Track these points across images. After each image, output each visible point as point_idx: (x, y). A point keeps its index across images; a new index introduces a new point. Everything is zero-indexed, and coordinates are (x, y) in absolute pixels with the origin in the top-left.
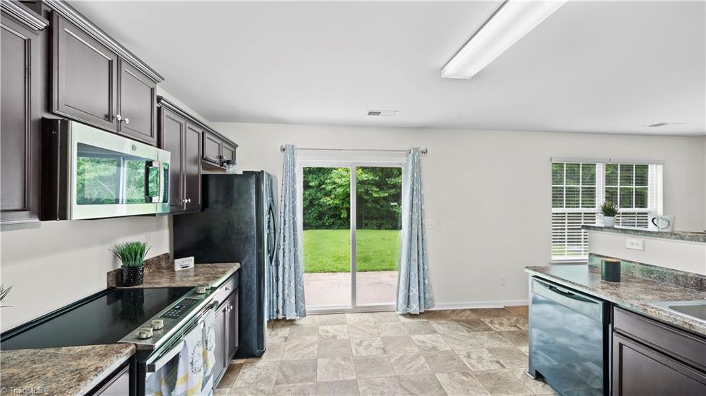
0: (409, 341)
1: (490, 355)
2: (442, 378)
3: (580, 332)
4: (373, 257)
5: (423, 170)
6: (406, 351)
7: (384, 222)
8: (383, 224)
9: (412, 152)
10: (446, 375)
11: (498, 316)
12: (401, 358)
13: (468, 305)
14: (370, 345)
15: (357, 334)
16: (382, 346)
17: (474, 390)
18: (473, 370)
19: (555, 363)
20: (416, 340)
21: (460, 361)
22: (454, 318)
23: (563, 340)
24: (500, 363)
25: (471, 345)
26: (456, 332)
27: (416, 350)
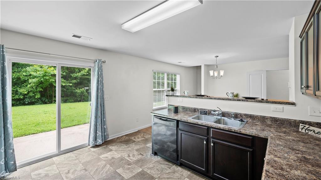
0: (99, 159)
1: (137, 152)
2: (119, 171)
3: (164, 133)
4: (65, 119)
5: (103, 70)
6: (99, 165)
7: (69, 98)
8: (68, 99)
9: (98, 61)
10: (121, 168)
11: (136, 135)
12: (97, 170)
13: (123, 134)
14: (76, 170)
15: (64, 167)
16: (84, 168)
17: (134, 170)
18: (132, 161)
19: (159, 147)
20: (102, 158)
21: (126, 160)
22: (119, 141)
23: (159, 138)
24: (142, 154)
25: (129, 151)
26: (121, 147)
27: (104, 162)
